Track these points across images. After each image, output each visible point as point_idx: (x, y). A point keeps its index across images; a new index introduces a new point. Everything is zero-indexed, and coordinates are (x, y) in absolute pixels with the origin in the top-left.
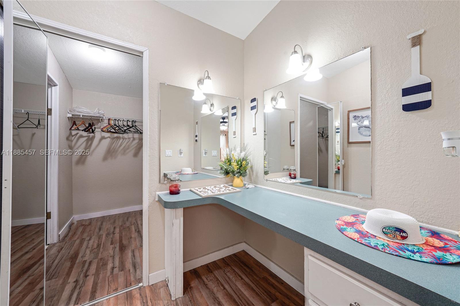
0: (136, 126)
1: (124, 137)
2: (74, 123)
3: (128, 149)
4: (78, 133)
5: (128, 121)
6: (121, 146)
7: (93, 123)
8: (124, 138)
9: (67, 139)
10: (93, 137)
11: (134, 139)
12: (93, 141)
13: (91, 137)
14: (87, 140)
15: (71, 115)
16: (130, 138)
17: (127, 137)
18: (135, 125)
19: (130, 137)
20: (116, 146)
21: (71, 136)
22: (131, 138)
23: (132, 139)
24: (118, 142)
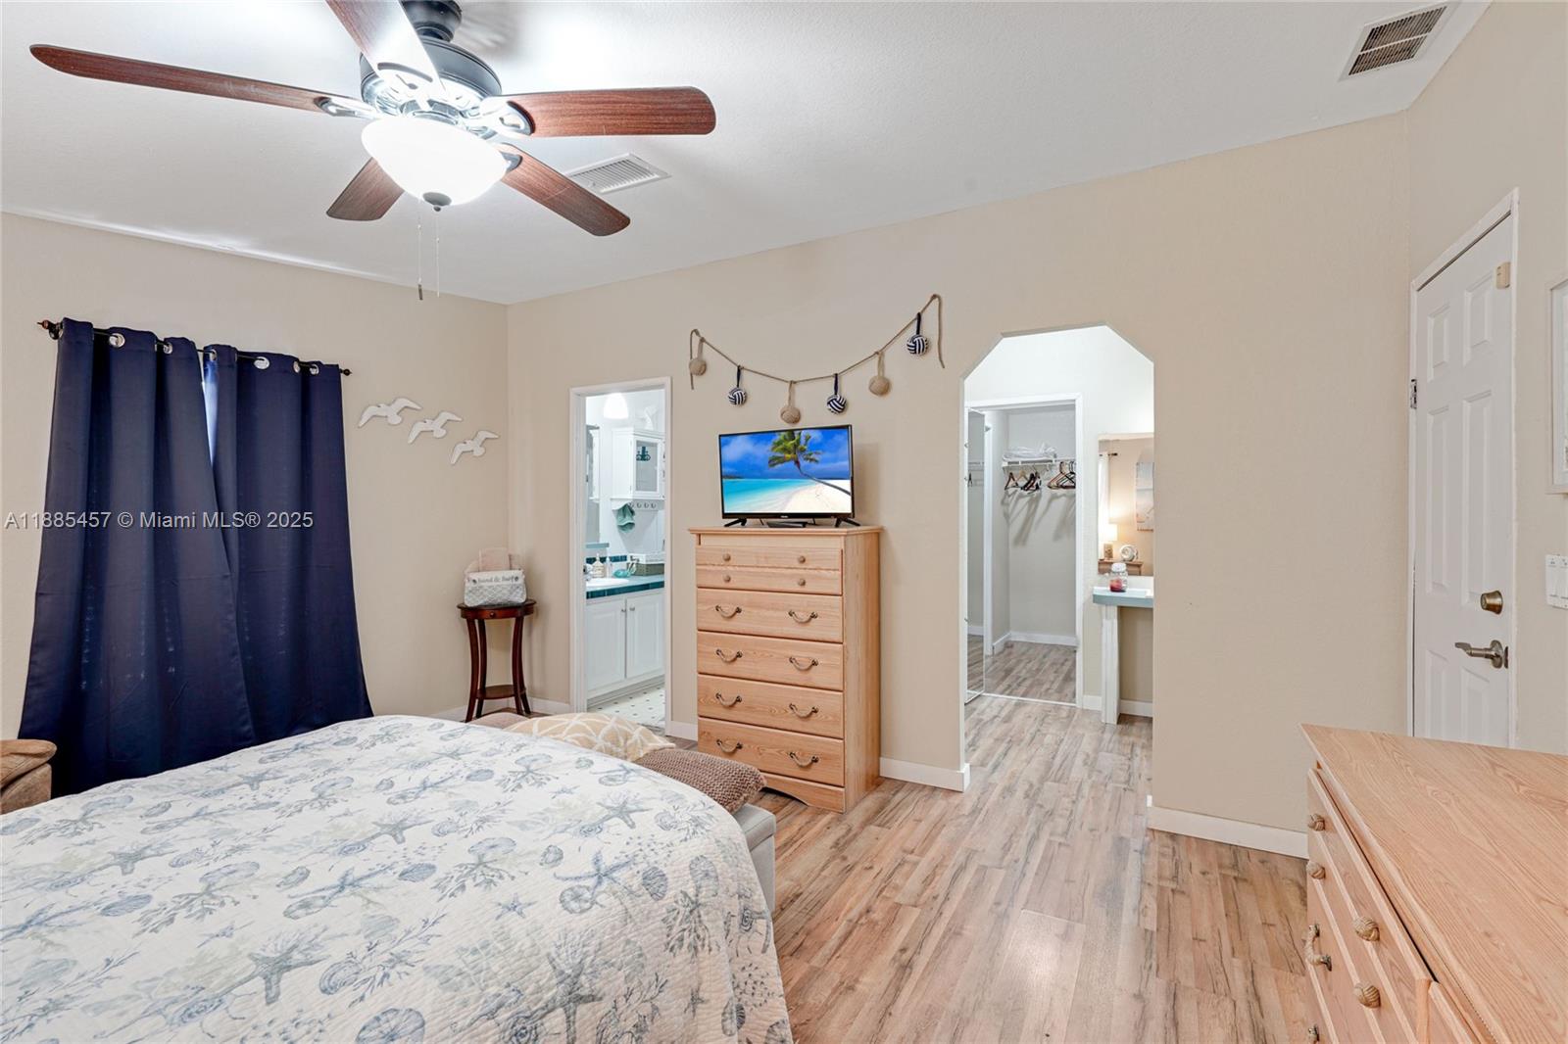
2: (1011, 476)
7: (1036, 474)
9: (1003, 503)
10: (1040, 496)
12: (1037, 505)
15: (1007, 463)
21: (1007, 498)
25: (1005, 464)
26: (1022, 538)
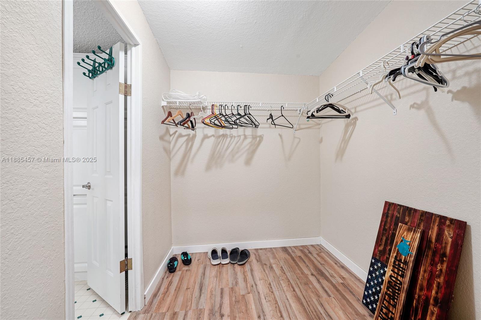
0: (250, 114)
1: (232, 134)
2: (170, 115)
3: (237, 152)
4: (176, 131)
5: (238, 106)
6: (228, 148)
7: (191, 113)
8: (233, 136)
9: (162, 138)
10: (195, 136)
11: (245, 137)
12: (194, 142)
13: (191, 136)
14: (187, 140)
15: (166, 103)
16: (240, 136)
17: (236, 135)
18: (248, 113)
19: (239, 134)
20: (222, 148)
21: (168, 136)
22: (242, 135)
23: (242, 137)
24: (225, 143)
25: (164, 103)
26: (181, 170)
